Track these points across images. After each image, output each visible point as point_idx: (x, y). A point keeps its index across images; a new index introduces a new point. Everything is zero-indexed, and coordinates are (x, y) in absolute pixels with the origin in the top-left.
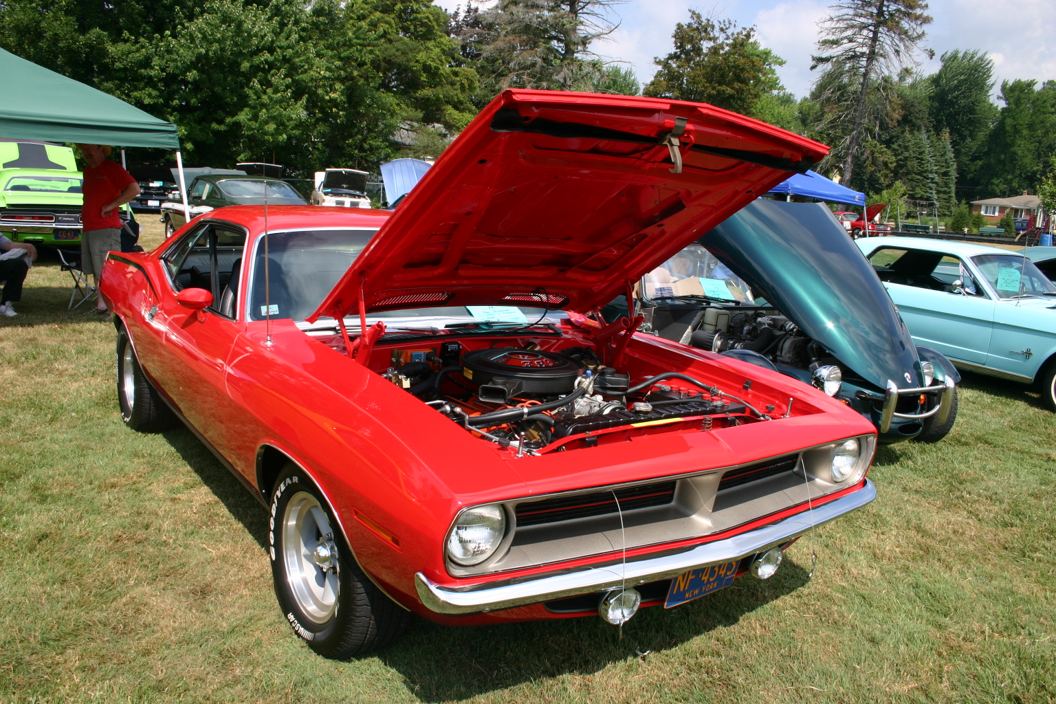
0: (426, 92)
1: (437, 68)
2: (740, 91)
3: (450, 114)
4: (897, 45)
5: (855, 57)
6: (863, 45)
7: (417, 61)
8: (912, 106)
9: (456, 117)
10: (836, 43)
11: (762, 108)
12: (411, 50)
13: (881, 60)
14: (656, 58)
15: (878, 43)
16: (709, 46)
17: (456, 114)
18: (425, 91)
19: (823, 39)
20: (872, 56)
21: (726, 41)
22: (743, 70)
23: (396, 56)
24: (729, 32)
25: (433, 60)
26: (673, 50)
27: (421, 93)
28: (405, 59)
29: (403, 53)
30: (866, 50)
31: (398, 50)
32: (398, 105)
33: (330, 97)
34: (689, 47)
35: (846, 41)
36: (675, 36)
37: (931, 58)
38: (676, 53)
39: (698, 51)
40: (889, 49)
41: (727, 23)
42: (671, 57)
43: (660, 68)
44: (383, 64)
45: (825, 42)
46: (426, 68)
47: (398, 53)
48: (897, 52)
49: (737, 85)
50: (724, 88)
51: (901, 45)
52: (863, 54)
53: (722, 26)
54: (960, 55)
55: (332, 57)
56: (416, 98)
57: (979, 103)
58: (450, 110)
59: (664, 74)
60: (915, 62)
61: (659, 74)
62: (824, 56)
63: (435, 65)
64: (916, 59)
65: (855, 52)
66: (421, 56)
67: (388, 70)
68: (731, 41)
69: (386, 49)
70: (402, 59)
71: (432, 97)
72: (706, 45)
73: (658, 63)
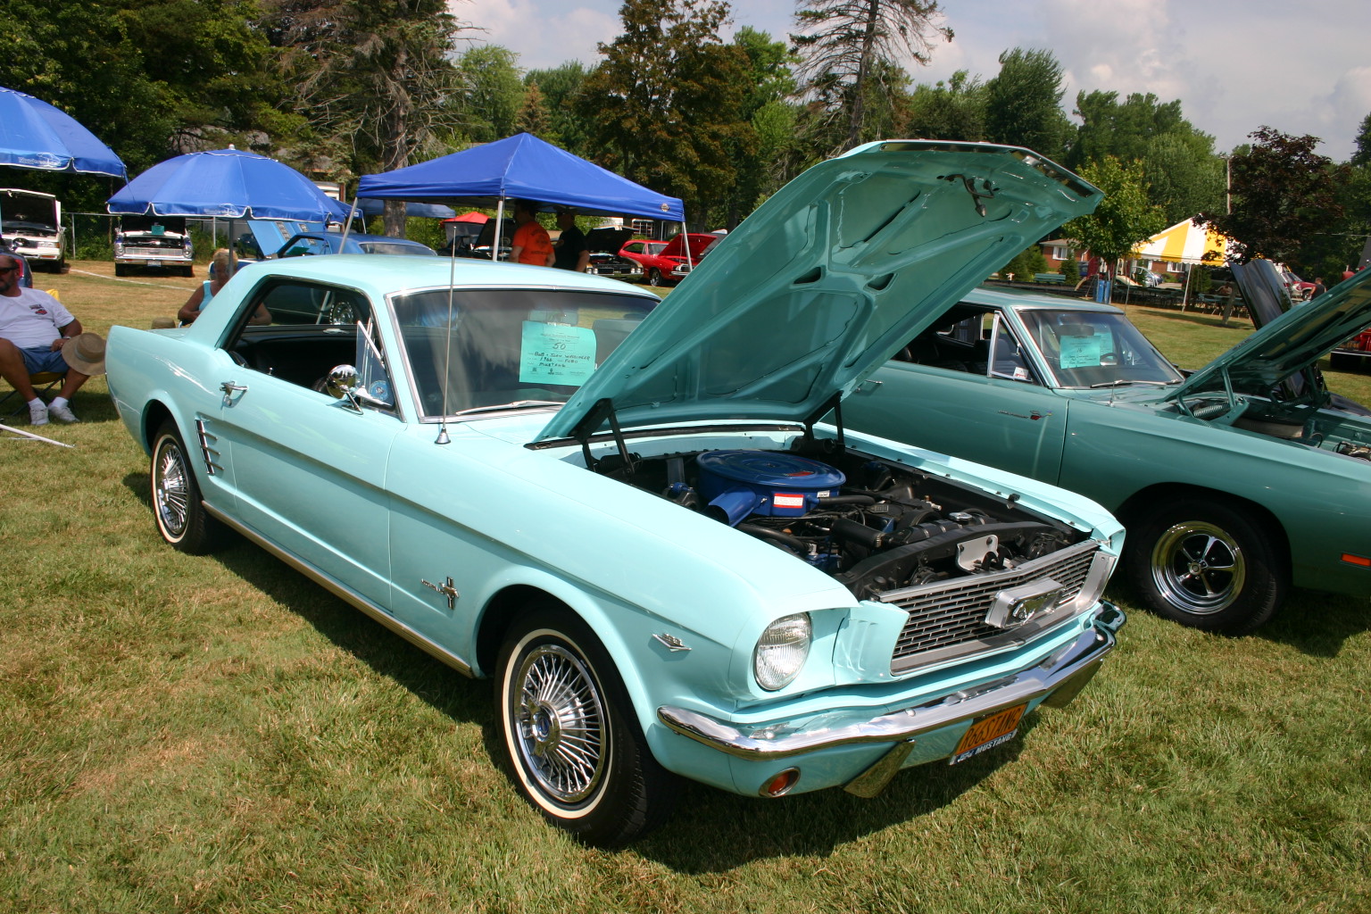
0: (224, 81)
1: (239, 46)
2: (713, 88)
3: (266, 114)
4: (905, 22)
5: (850, 38)
6: (857, 20)
7: (208, 34)
8: (964, 118)
9: (275, 119)
10: (819, 16)
11: (771, 119)
12: (189, 16)
13: (881, 39)
14: (600, 44)
15: (878, 17)
16: (670, 26)
17: (276, 115)
18: (222, 80)
19: (803, 10)
20: (870, 36)
21: (694, 21)
22: (715, 59)
23: (167, 25)
24: (697, 7)
25: (232, 33)
26: (623, 32)
27: (214, 83)
28: (181, 29)
29: (177, 20)
30: (864, 27)
31: (169, 15)
32: (177, 99)
33: (36, 80)
34: (643, 28)
35: (834, 14)
36: (622, 13)
37: (950, 41)
38: (626, 37)
39: (654, 32)
40: (893, 27)
42: (620, 42)
43: (606, 57)
44: (148, 37)
45: (805, 15)
46: (221, 45)
47: (171, 20)
48: (902, 29)
49: (708, 80)
50: (689, 83)
51: (908, 21)
52: (859, 33)
54: (1023, 55)
55: (41, 17)
56: (208, 90)
57: (1047, 116)
58: (266, 108)
59: (611, 66)
60: (926, 44)
61: (605, 65)
62: (807, 34)
63: (235, 40)
64: (930, 41)
65: (849, 30)
66: (212, 26)
67: (158, 46)
68: (699, 20)
69: (152, 13)
70: (176, 30)
71: (232, 88)
72: (665, 25)
73: (604, 50)
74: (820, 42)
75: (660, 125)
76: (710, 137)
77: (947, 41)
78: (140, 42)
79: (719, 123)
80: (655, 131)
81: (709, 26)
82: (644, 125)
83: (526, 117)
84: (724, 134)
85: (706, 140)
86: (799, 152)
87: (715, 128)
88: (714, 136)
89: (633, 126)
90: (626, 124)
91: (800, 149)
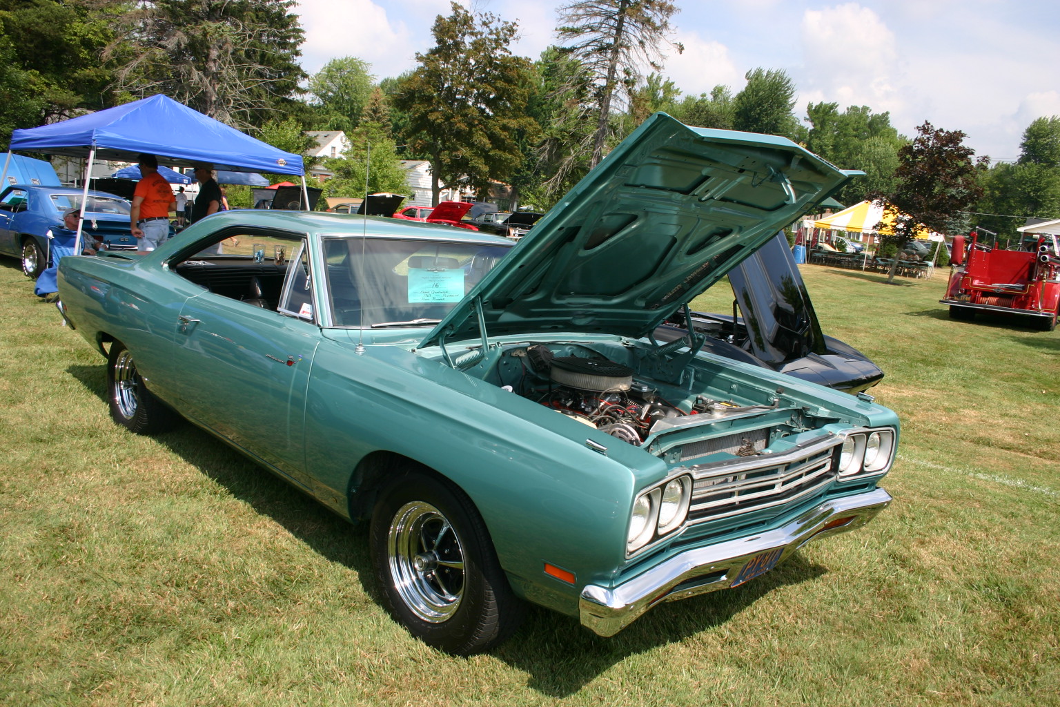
0: (90, 72)
1: (101, 44)
4: (644, 37)
5: (601, 50)
6: (609, 35)
7: (75, 34)
10: (576, 32)
13: (625, 50)
14: (417, 54)
15: (623, 33)
16: (471, 41)
18: (88, 71)
19: (562, 26)
20: (617, 47)
21: (490, 37)
22: (507, 67)
23: (37, 24)
24: (493, 26)
25: (95, 34)
26: (435, 45)
27: (80, 73)
28: (49, 28)
29: (46, 21)
30: (612, 41)
32: (48, 85)
34: (449, 41)
35: (588, 30)
36: (434, 30)
37: (681, 53)
38: (437, 48)
39: (457, 45)
40: (634, 41)
41: (488, 16)
42: (433, 52)
43: (421, 64)
44: (20, 33)
45: (564, 30)
46: (86, 43)
47: (40, 21)
48: (642, 42)
49: (500, 83)
50: (484, 86)
51: (647, 36)
52: (609, 46)
53: (484, 19)
54: (765, 74)
56: (75, 79)
57: (782, 120)
59: (424, 71)
60: (661, 55)
61: (420, 70)
62: (567, 45)
63: (98, 39)
64: (664, 53)
65: (601, 43)
66: (78, 26)
67: (31, 42)
68: (494, 37)
69: (25, 15)
70: (45, 28)
71: (95, 78)
72: (468, 40)
73: (420, 58)
74: (576, 52)
75: (460, 118)
76: (500, 129)
77: (678, 53)
78: (16, 38)
79: (509, 118)
80: (456, 123)
81: (502, 41)
82: (448, 118)
83: (371, 112)
84: (512, 126)
85: (497, 130)
86: (558, 139)
87: (505, 121)
88: (504, 128)
89: (438, 118)
90: (432, 117)
91: (559, 137)
